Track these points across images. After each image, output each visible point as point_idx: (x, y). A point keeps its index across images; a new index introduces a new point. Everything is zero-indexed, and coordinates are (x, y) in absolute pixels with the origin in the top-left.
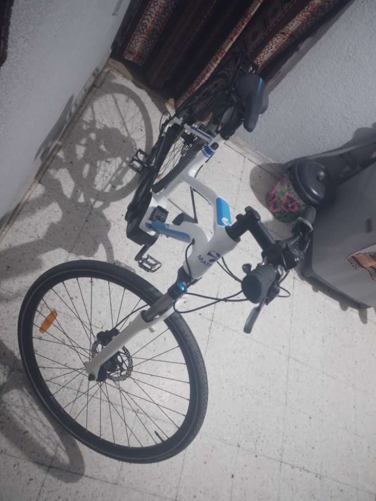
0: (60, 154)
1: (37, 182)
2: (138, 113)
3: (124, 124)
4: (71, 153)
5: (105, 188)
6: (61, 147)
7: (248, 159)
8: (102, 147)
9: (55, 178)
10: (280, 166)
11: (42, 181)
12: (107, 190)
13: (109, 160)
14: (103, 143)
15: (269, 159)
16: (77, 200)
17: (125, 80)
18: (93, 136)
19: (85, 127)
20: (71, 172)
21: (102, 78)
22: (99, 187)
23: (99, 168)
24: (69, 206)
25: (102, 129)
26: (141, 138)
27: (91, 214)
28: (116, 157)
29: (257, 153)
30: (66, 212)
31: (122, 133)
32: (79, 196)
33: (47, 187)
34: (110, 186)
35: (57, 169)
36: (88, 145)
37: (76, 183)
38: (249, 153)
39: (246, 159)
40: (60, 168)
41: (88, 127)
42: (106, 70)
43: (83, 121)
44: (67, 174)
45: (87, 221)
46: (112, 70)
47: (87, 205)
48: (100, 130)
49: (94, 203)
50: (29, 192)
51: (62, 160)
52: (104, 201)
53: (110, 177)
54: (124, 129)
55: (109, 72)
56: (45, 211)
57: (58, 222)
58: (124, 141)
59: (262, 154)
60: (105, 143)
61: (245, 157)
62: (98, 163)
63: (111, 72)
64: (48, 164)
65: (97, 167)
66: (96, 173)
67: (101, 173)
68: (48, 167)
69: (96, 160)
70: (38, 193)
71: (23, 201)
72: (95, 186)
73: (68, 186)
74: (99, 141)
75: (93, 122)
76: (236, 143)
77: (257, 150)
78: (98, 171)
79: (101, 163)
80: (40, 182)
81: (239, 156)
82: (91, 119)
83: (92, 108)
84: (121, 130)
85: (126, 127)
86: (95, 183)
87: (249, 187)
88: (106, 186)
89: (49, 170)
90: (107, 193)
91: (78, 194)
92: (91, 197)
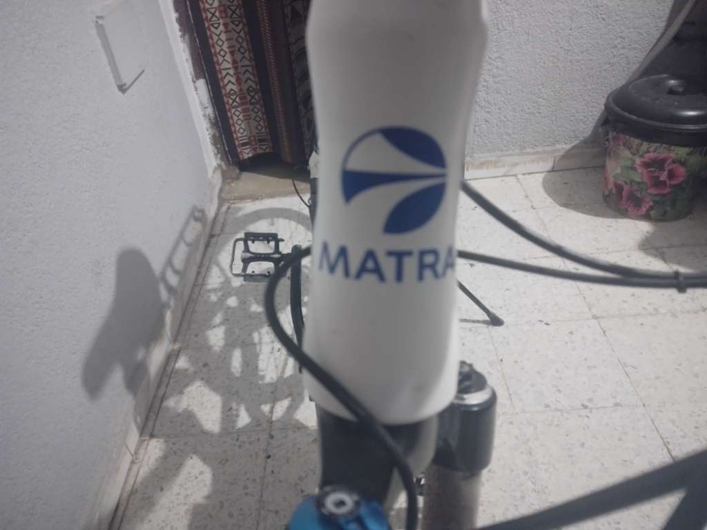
0: (182, 363)
1: (147, 438)
2: (296, 228)
4: (202, 349)
5: (283, 371)
6: (179, 352)
7: (524, 174)
9: (180, 411)
10: (585, 142)
11: (156, 432)
12: (288, 373)
14: (253, 301)
15: (558, 146)
16: (233, 427)
17: (257, 203)
18: (232, 301)
19: (214, 298)
20: (208, 382)
21: (221, 220)
22: (271, 376)
23: (260, 343)
27: (272, 437)
29: (529, 154)
30: (218, 462)
32: (237, 416)
33: (167, 437)
35: (181, 393)
36: (227, 320)
37: (223, 394)
38: (517, 164)
39: (520, 176)
40: (187, 385)
41: (220, 294)
42: (224, 209)
43: (209, 291)
44: (202, 388)
45: (269, 457)
46: (234, 203)
47: (262, 424)
49: (271, 412)
50: (135, 469)
51: (186, 370)
52: (290, 395)
55: (229, 208)
56: (176, 489)
57: (208, 497)
59: (539, 149)
60: (255, 299)
61: (515, 175)
62: (256, 336)
63: (233, 206)
64: (161, 393)
65: (255, 344)
66: (256, 356)
68: (163, 398)
69: (250, 335)
70: (152, 460)
71: (125, 495)
72: (263, 377)
74: (245, 303)
75: (226, 283)
76: (482, 165)
77: (525, 148)
78: (261, 350)
79: (259, 333)
80: (152, 436)
81: (503, 181)
82: (222, 280)
86: (262, 373)
87: (558, 208)
88: (286, 364)
89: (165, 403)
90: (291, 376)
91: (234, 412)
92: (261, 404)
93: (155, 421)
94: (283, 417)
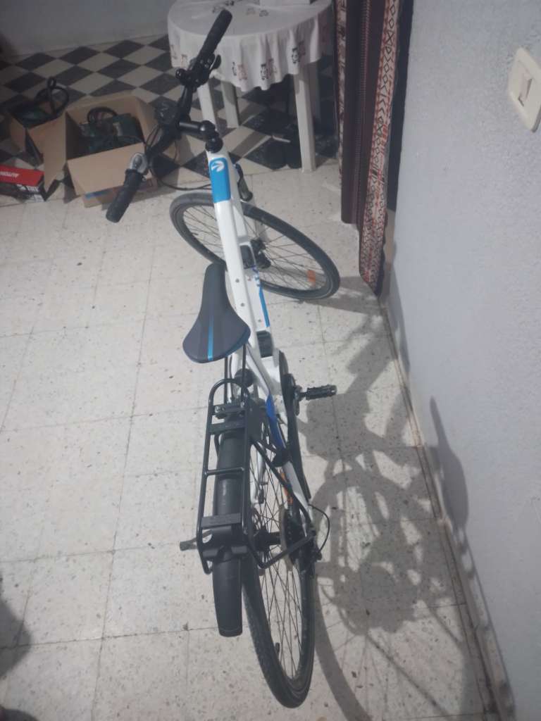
1: (418, 446)
3: (390, 659)
4: (417, 519)
5: (344, 496)
8: (388, 567)
9: (406, 465)
11: (415, 452)
12: (340, 496)
13: (367, 551)
16: (365, 454)
18: (415, 577)
19: (435, 583)
20: (397, 488)
22: (352, 492)
23: (370, 524)
24: (367, 443)
25: (414, 606)
26: (345, 652)
27: (339, 449)
28: (361, 565)
30: (365, 434)
31: (380, 629)
32: (365, 462)
33: (405, 447)
34: (340, 506)
35: (413, 478)
37: (382, 477)
40: (412, 484)
41: (432, 590)
43: (446, 594)
44: (399, 482)
45: (337, 438)
47: (348, 457)
48: (414, 602)
49: (344, 465)
50: (414, 429)
51: (419, 498)
52: (334, 477)
53: (348, 521)
54: (382, 644)
56: (384, 420)
57: (364, 417)
58: (368, 613)
60: (392, 579)
65: (375, 523)
67: (364, 518)
68: (424, 474)
69: (382, 533)
70: (407, 434)
71: (411, 415)
72: (358, 491)
73: (385, 464)
74: (401, 574)
75: (433, 608)
78: (368, 517)
79: (374, 535)
80: (415, 448)
82: (440, 613)
83: (456, 640)
84: (385, 634)
85: (383, 651)
86: (359, 495)
88: (344, 503)
89: (420, 470)
90: (337, 492)
91: (368, 464)
92: (353, 470)
93: (419, 458)
94: (335, 462)
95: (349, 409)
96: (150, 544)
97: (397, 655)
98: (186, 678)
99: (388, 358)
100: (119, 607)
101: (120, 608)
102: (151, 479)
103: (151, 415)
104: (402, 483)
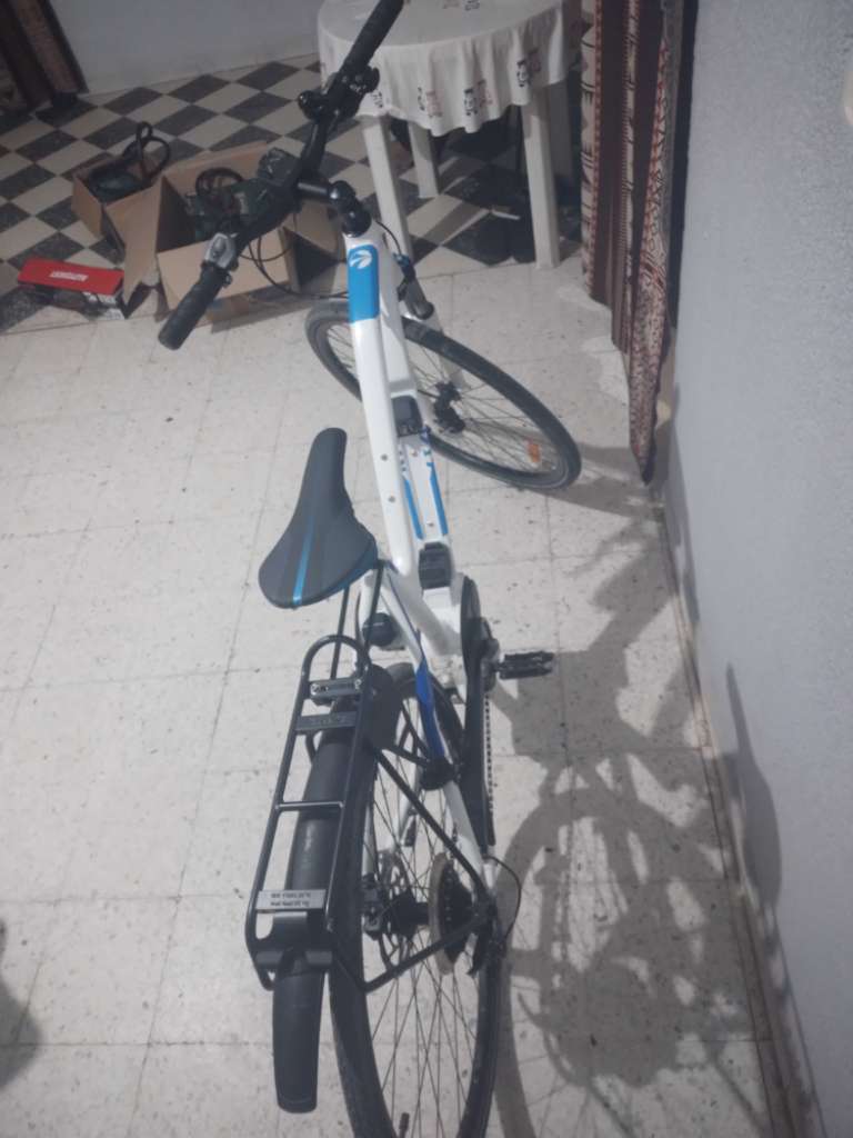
0: (715, 857)
4: (697, 881)
5: (570, 833)
6: (727, 878)
8: (640, 968)
11: (697, 758)
12: (563, 833)
13: (604, 937)
16: (613, 761)
18: (685, 991)
20: (662, 822)
22: (585, 825)
23: (611, 883)
24: (619, 741)
25: (677, 1044)
26: (548, 1108)
27: (564, 745)
28: (591, 962)
31: (614, 1078)
32: (612, 774)
34: (563, 849)
36: (676, 938)
37: (639, 802)
41: (714, 1014)
43: (740, 1025)
45: (563, 725)
47: (582, 763)
48: (680, 1035)
49: (574, 778)
51: (700, 841)
52: (556, 799)
53: (573, 875)
54: (614, 1101)
57: (616, 694)
58: (594, 1042)
62: (624, 908)
65: (619, 882)
66: (612, 862)
67: (603, 871)
70: (689, 729)
72: (597, 829)
78: (610, 873)
84: (621, 1086)
85: (614, 1114)
88: (570, 838)
90: (558, 826)
92: (589, 788)
95: (586, 676)
96: (237, 891)
97: (639, 1124)
98: (277, 1127)
99: (660, 588)
100: (179, 992)
101: (181, 996)
102: (248, 779)
103: (258, 671)
104: (671, 813)
